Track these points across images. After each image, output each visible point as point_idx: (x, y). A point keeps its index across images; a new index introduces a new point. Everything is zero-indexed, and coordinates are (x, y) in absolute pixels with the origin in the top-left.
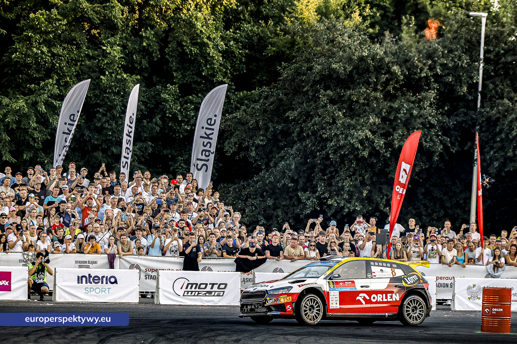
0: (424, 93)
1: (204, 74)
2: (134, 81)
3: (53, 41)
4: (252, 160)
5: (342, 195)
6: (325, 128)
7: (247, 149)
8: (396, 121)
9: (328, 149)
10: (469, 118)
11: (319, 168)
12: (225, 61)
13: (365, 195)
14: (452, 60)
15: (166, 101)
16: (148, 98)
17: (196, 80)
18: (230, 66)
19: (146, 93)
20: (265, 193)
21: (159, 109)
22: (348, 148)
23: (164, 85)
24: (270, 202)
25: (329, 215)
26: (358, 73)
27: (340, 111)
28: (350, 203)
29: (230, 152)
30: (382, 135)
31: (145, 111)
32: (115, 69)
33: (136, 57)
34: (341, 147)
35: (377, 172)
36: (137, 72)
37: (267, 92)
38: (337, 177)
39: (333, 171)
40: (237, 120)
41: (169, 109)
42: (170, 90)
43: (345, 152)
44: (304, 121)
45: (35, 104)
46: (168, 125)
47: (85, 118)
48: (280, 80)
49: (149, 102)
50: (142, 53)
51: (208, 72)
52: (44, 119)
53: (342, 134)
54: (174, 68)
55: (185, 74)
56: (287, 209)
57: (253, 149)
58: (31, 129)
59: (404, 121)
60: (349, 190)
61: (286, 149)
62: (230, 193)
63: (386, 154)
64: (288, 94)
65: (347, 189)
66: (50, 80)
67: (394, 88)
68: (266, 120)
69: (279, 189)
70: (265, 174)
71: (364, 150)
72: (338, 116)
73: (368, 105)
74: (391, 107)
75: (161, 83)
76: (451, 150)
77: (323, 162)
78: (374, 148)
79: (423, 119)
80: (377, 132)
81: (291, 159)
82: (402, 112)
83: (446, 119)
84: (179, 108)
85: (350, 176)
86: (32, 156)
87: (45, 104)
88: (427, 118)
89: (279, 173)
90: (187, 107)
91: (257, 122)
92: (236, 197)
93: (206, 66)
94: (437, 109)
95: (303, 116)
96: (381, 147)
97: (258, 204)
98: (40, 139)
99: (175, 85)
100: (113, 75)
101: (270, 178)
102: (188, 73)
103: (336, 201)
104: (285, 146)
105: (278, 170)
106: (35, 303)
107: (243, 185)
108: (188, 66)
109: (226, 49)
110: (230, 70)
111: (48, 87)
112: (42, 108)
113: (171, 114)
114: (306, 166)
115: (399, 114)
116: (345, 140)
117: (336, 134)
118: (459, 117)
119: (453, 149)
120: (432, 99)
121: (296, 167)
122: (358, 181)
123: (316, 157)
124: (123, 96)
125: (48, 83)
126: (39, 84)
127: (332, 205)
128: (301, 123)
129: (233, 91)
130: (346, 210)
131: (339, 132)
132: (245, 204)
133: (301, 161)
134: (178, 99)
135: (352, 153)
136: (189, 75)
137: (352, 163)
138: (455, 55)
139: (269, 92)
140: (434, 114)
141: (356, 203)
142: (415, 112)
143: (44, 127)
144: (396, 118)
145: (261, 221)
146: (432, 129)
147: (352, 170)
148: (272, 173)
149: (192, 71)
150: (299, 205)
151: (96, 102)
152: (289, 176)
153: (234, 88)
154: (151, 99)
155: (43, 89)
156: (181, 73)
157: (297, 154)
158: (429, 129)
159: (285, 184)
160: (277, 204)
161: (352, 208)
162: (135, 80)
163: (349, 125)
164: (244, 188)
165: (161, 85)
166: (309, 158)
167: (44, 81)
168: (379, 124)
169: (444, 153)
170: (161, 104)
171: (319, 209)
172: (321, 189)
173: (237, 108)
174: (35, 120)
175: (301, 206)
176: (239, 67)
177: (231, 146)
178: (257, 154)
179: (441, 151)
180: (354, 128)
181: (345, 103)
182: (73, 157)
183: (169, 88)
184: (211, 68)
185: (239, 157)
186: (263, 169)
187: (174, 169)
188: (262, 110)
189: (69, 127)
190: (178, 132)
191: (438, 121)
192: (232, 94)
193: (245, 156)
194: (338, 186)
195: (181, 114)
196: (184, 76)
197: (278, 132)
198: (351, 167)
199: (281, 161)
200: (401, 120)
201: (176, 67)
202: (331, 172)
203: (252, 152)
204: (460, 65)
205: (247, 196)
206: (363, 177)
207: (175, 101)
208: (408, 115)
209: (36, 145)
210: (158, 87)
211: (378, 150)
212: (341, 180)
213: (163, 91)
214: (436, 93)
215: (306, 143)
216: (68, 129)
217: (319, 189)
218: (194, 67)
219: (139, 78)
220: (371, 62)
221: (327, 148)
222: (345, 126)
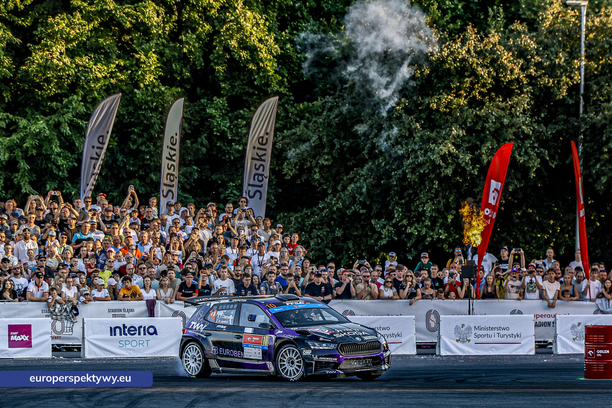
0: (516, 97)
1: (256, 83)
2: (174, 95)
3: (77, 50)
4: (316, 183)
5: (423, 222)
6: (400, 143)
7: (310, 170)
8: (484, 132)
9: (405, 168)
10: (570, 126)
11: (395, 191)
12: (281, 67)
13: (449, 220)
14: (547, 58)
15: (212, 117)
16: (192, 115)
17: (248, 91)
18: (288, 73)
19: (189, 108)
20: (333, 222)
21: (205, 127)
22: (429, 166)
23: (210, 98)
24: (338, 233)
25: (408, 245)
26: (437, 77)
27: (418, 122)
28: (433, 230)
29: (289, 175)
30: (468, 149)
31: (189, 129)
32: (152, 81)
33: (176, 66)
34: (420, 165)
35: (463, 193)
36: (178, 84)
37: (331, 102)
38: (416, 200)
39: (412, 194)
40: (297, 137)
41: (216, 126)
42: (217, 104)
43: (425, 170)
44: (376, 136)
45: (57, 126)
46: (215, 146)
47: (118, 140)
48: (346, 88)
49: (193, 119)
50: (182, 62)
51: (261, 81)
52: (70, 143)
53: (421, 149)
54: (221, 78)
55: (234, 84)
56: (359, 241)
57: (317, 171)
58: (55, 155)
59: (493, 131)
60: (431, 216)
61: (355, 169)
62: (291, 223)
63: (472, 172)
64: (357, 104)
65: (429, 214)
66: (75, 97)
67: (480, 93)
68: (331, 136)
69: (349, 217)
70: (331, 200)
71: (447, 168)
72: (416, 128)
73: (450, 114)
74: (477, 116)
75: (206, 96)
76: (551, 164)
77: (400, 184)
78: (458, 165)
79: (516, 128)
80: (462, 146)
81: (361, 181)
82: (491, 121)
83: (543, 128)
84: (228, 124)
85: (432, 199)
86: (56, 187)
87: (69, 125)
88: (520, 127)
89: (348, 198)
90: (237, 123)
91: (320, 138)
92: (298, 227)
93: (258, 74)
94: (532, 116)
95: (374, 130)
96: (467, 164)
97: (324, 235)
98: (64, 166)
99: (223, 97)
100: (149, 88)
101: (337, 203)
102: (238, 83)
103: (416, 228)
104: (355, 166)
105: (347, 195)
106: (61, 360)
107: (307, 214)
108: (238, 75)
109: (281, 53)
110: (287, 78)
111: (72, 105)
112: (66, 130)
113: (219, 132)
114: (380, 189)
115: (486, 123)
116: (425, 156)
117: (413, 150)
118: (559, 125)
119: (553, 163)
120: (526, 105)
121: (368, 190)
122: (442, 204)
123: (391, 177)
124: (161, 113)
125: (72, 100)
126: (61, 102)
127: (411, 234)
128: (372, 138)
129: (292, 102)
130: (429, 239)
131: (417, 147)
132: (310, 236)
133: (373, 183)
134: (226, 114)
135: (433, 172)
136: (239, 85)
137: (434, 184)
138: (551, 52)
139: (333, 103)
140: (528, 123)
141: (440, 231)
142: (506, 121)
143: (69, 151)
144: (484, 128)
145: (328, 255)
146: (527, 140)
147: (433, 191)
148: (339, 198)
149: (242, 81)
150: (373, 235)
151: (130, 121)
152: (360, 201)
153: (293, 98)
154: (195, 115)
155: (67, 107)
156: (230, 84)
157: (368, 174)
158: (523, 141)
159: (356, 210)
160: (348, 235)
161: (436, 237)
162: (175, 93)
163: (429, 139)
164: (308, 217)
165: (206, 98)
166: (383, 179)
167: (68, 97)
168: (464, 135)
169: (543, 168)
170: (208, 121)
171: (396, 239)
172: (398, 215)
173: (297, 123)
174: (58, 144)
175: (376, 236)
176: (298, 74)
177: (290, 167)
178: (322, 176)
179: (539, 166)
180: (435, 142)
181: (424, 112)
182: (105, 187)
183: (215, 102)
184: (264, 77)
185: (301, 181)
186: (330, 194)
187: (225, 197)
188: (326, 125)
189: (98, 151)
190: (229, 153)
191: (534, 131)
192: (290, 106)
193: (308, 178)
194: (418, 212)
195: (230, 131)
196: (233, 87)
197: (345, 149)
198: (432, 188)
199: (350, 184)
200: (489, 131)
201: (223, 76)
202: (409, 195)
203: (315, 174)
204: (557, 63)
205: (311, 227)
206: (447, 200)
207: (223, 116)
208: (498, 125)
209: (60, 173)
210: (202, 101)
211: (463, 167)
212: (421, 204)
213: (209, 106)
214: (530, 98)
215: (378, 161)
216: (97, 154)
217: (396, 216)
218: (244, 76)
219: (180, 90)
220: (453, 63)
221: (403, 167)
222: (424, 140)
